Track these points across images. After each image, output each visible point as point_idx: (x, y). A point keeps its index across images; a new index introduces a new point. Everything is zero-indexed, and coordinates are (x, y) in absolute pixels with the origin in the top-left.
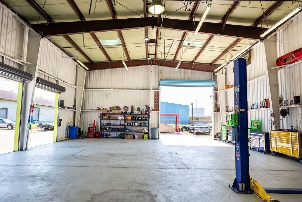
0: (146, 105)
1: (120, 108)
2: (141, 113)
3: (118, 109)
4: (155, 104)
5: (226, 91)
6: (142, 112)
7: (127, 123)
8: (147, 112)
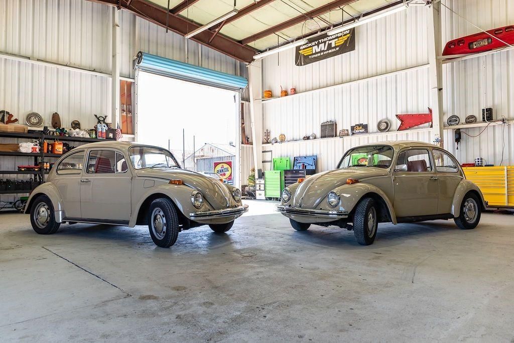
0: (96, 116)
1: (11, 116)
2: (94, 136)
3: (6, 119)
4: (123, 116)
5: (264, 102)
6: (96, 134)
7: (48, 164)
8: (111, 135)
